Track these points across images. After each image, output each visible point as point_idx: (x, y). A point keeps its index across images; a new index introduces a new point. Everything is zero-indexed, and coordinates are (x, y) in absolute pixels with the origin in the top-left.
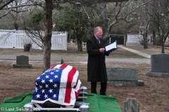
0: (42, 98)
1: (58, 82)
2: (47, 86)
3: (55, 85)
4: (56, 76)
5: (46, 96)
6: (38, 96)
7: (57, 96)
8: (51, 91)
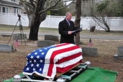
0: (31, 71)
1: (43, 58)
2: (35, 61)
3: (41, 61)
4: (43, 54)
5: (34, 69)
6: (28, 69)
7: (42, 70)
8: (38, 65)
